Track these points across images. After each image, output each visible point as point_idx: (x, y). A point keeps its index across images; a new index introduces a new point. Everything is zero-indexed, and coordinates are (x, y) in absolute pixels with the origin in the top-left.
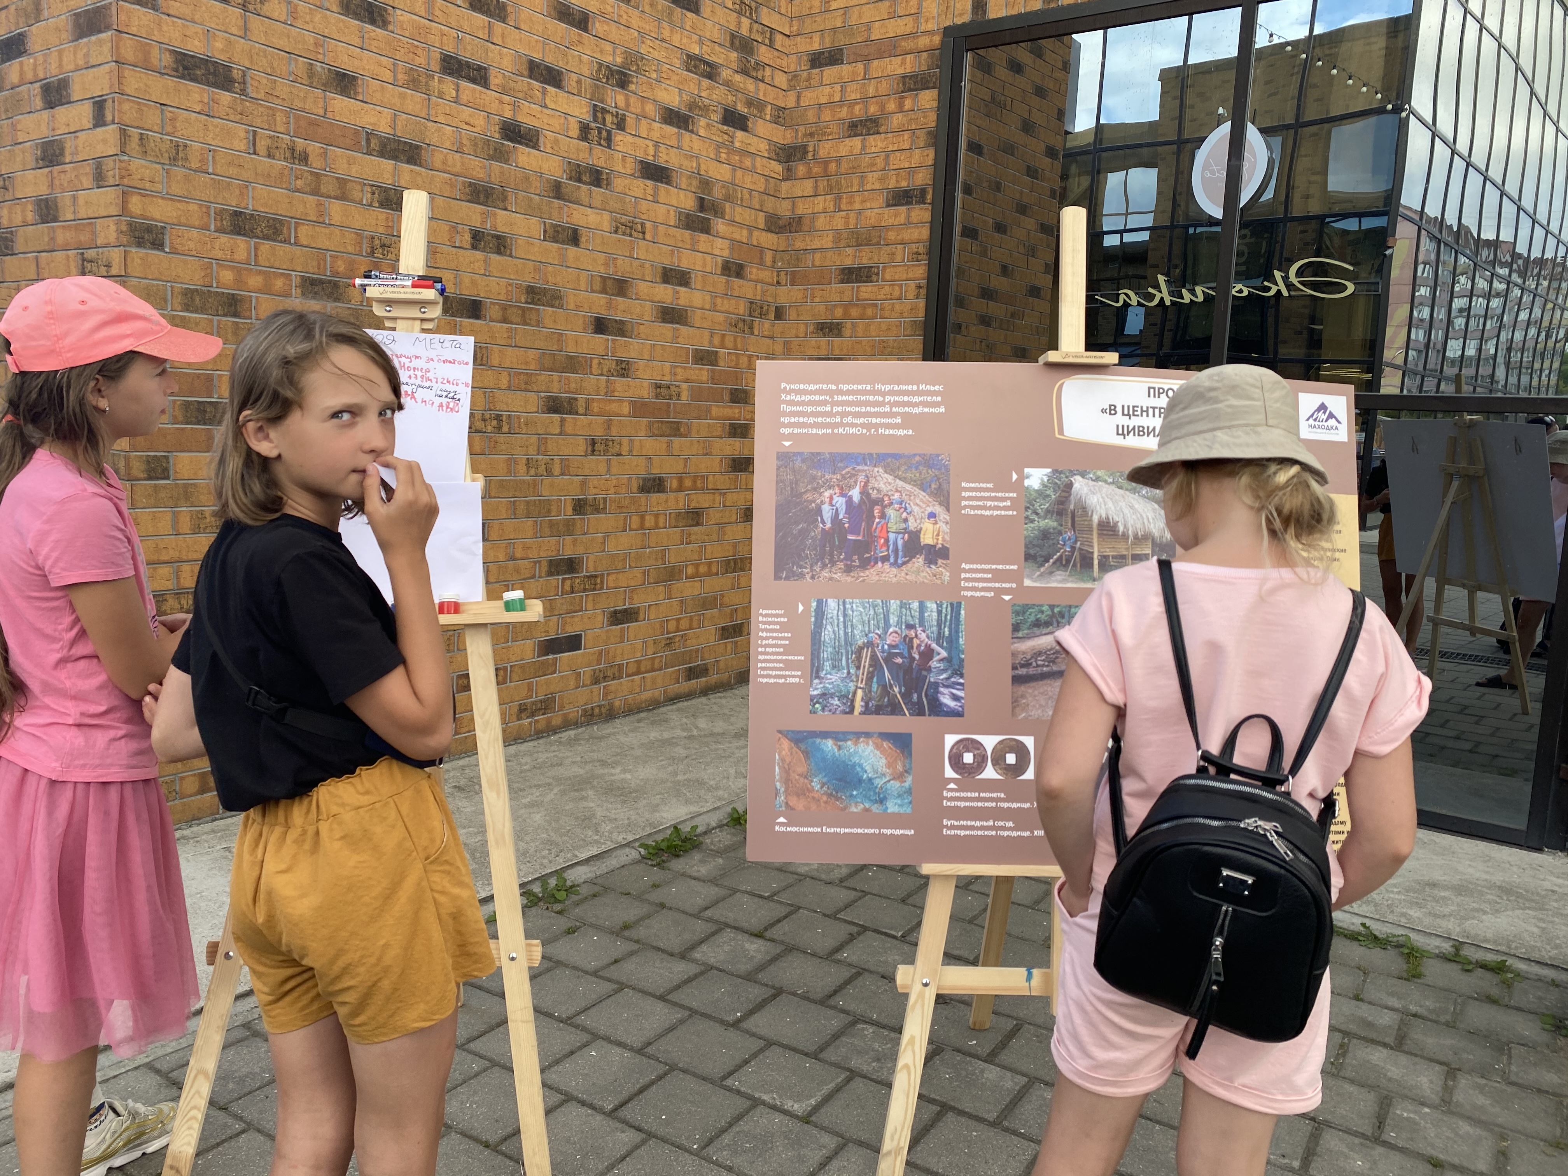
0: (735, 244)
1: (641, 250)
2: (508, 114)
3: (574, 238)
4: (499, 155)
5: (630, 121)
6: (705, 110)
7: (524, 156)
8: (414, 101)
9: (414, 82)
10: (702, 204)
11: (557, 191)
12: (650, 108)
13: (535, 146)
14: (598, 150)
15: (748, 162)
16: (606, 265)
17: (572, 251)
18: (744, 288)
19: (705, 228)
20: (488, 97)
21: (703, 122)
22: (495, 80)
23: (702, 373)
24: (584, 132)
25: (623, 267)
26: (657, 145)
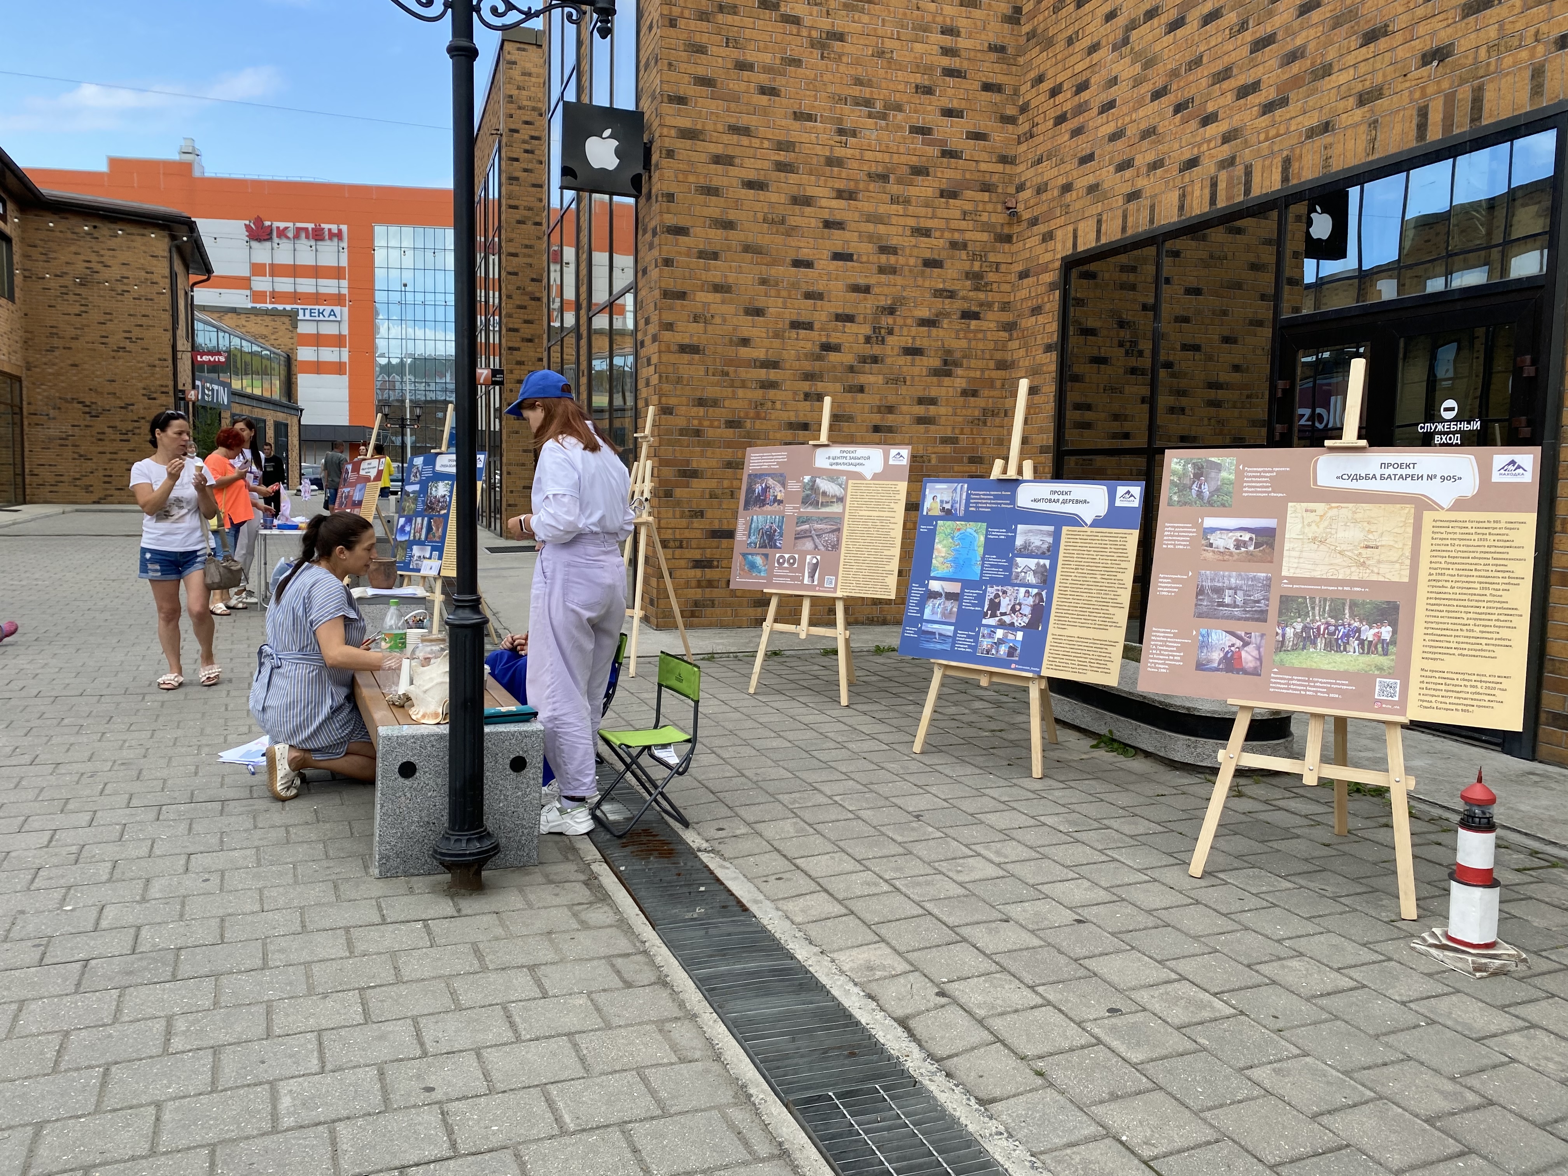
0: (971, 380)
1: (903, 390)
2: (824, 340)
3: (861, 389)
4: (819, 358)
5: (896, 329)
6: (947, 315)
7: (833, 357)
8: (777, 343)
9: (776, 335)
10: (946, 362)
11: (851, 369)
12: (909, 321)
13: (839, 351)
14: (876, 347)
15: (980, 336)
16: (881, 400)
17: (860, 395)
18: (980, 402)
19: (949, 374)
20: (814, 335)
21: (946, 321)
22: (817, 326)
23: (948, 449)
24: (868, 340)
25: (892, 400)
26: (914, 338)
